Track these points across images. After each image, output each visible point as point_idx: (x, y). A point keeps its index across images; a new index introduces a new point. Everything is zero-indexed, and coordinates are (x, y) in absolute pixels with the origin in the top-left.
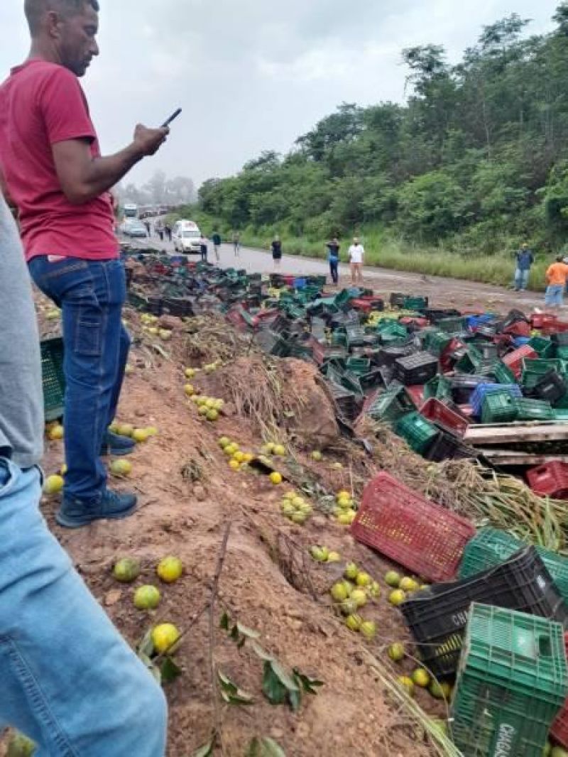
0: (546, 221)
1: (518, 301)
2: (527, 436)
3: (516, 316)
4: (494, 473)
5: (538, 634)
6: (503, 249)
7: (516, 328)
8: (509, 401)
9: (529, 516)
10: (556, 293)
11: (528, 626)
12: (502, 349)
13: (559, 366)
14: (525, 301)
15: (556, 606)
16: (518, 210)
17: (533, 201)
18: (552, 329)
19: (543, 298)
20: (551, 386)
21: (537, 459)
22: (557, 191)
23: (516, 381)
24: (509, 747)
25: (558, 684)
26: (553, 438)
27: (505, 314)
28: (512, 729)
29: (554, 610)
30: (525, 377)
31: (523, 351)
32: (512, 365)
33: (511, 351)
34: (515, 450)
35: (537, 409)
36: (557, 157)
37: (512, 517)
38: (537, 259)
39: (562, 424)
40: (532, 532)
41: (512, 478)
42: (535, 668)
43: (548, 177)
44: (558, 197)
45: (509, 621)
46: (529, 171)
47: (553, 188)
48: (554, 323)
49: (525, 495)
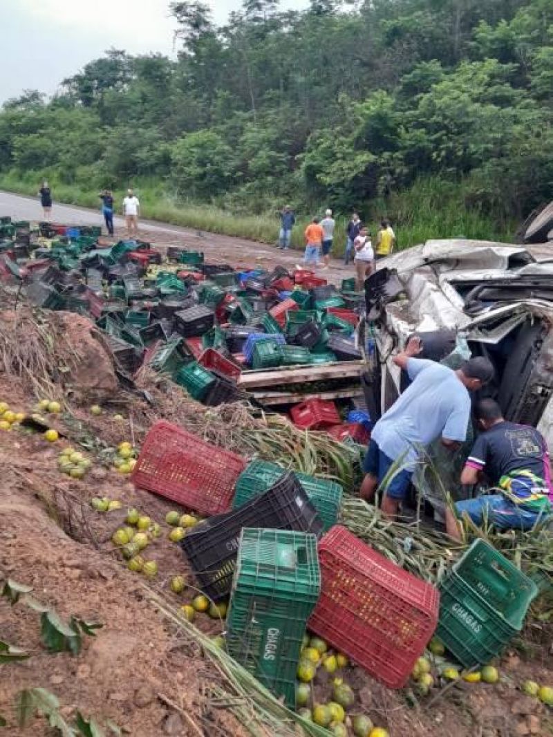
0: (305, 184)
1: (283, 258)
2: (291, 378)
3: (280, 272)
4: (263, 413)
5: (296, 547)
6: (269, 209)
7: (280, 283)
8: (275, 349)
9: (292, 447)
10: (313, 252)
11: (288, 541)
12: (269, 302)
13: (316, 316)
14: (289, 259)
15: (312, 521)
16: (281, 173)
17: (293, 165)
18: (310, 284)
19: (302, 256)
20: (309, 335)
21: (300, 397)
22: (313, 158)
23: (280, 331)
24: (275, 647)
25: (312, 586)
26: (311, 379)
27: (271, 270)
28: (278, 631)
29: (310, 524)
30: (289, 327)
31: (287, 303)
32: (277, 316)
33: (277, 303)
34: (282, 391)
35: (298, 354)
36: (312, 128)
37: (278, 449)
38: (298, 220)
39: (319, 367)
40: (295, 460)
41: (278, 415)
42: (294, 576)
43: (305, 145)
44: (315, 163)
45: (273, 539)
46: (288, 137)
47: (310, 155)
48: (311, 279)
49: (288, 430)
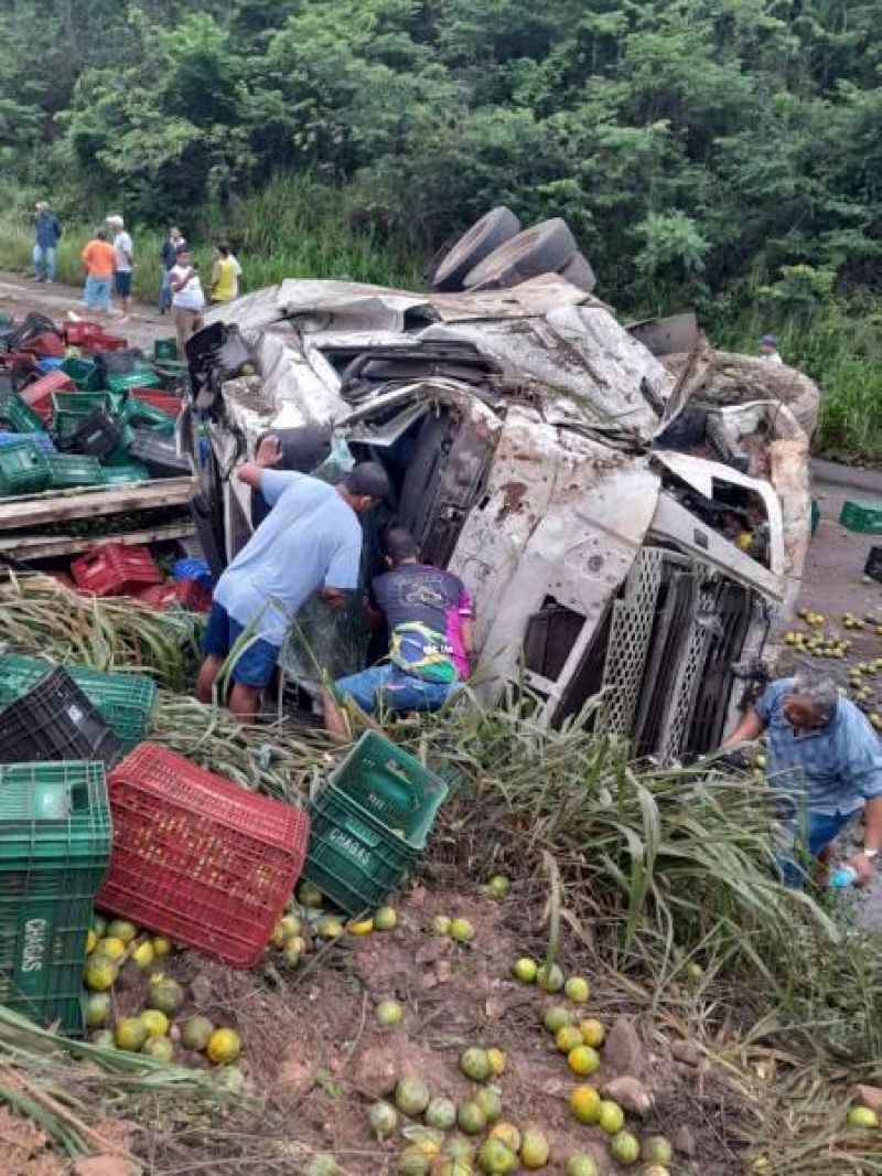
0: (75, 167)
1: (44, 300)
2: (67, 511)
3: (37, 323)
4: (11, 573)
5: (69, 785)
6: (11, 207)
7: (40, 342)
8: (34, 461)
9: (69, 626)
10: (100, 290)
11: (55, 777)
12: (20, 376)
13: (109, 403)
14: (54, 300)
15: (99, 740)
16: (29, 143)
17: (52, 131)
18: (97, 346)
19: (81, 298)
20: (98, 434)
21: (85, 544)
22: (87, 121)
23: (44, 428)
24: (41, 948)
25: (98, 841)
26: (105, 511)
27: (20, 319)
28: (44, 922)
29: (95, 747)
30: (59, 421)
31: (53, 380)
32: (37, 403)
33: (34, 380)
34: (53, 534)
35: (79, 468)
36: (83, 65)
37: (45, 633)
38: (69, 231)
39: (118, 489)
40: (75, 649)
41: (41, 576)
42: (66, 831)
43: (70, 95)
44: (91, 131)
45: (29, 778)
46: (40, 78)
47: (81, 115)
48: (98, 337)
49: (61, 599)
